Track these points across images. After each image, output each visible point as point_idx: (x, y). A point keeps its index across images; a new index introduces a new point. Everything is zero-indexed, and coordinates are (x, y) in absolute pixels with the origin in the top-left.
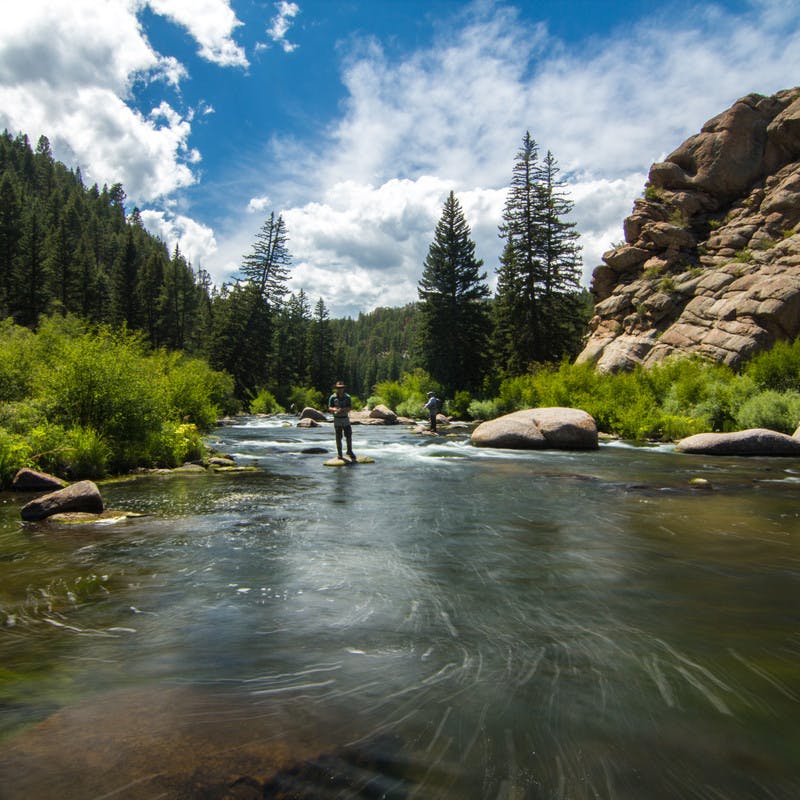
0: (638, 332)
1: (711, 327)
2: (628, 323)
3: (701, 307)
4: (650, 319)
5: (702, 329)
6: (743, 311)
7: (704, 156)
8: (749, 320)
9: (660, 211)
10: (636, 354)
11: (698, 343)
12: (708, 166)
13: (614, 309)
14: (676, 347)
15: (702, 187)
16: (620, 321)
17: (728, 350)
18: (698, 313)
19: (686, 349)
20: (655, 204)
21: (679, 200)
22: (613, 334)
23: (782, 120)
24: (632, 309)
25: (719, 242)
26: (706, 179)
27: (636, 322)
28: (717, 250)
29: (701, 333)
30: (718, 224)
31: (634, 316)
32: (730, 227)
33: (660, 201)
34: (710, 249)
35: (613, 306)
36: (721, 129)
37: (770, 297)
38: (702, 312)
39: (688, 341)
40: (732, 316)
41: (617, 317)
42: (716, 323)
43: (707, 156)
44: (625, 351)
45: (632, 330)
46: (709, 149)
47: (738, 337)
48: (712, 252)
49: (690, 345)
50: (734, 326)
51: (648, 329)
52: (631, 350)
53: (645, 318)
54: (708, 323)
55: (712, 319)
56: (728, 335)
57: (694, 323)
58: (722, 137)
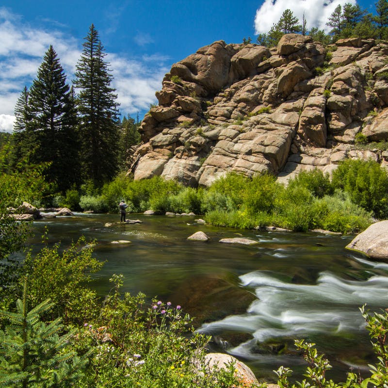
0: (186, 157)
1: (236, 158)
2: (178, 151)
3: (227, 146)
4: (194, 150)
5: (232, 159)
6: (257, 150)
7: (202, 66)
8: (261, 156)
9: (183, 91)
10: (189, 170)
11: (231, 166)
12: (204, 72)
13: (167, 143)
14: (219, 167)
15: (201, 82)
16: (172, 150)
17: (254, 171)
18: (227, 150)
19: (226, 169)
20: (179, 86)
21: (192, 86)
22: (167, 157)
23: (237, 58)
24: (180, 143)
25: (216, 113)
26: (203, 79)
27: (184, 151)
28: (216, 117)
29: (231, 161)
30: (211, 103)
31: (182, 148)
32: (219, 106)
33: (182, 85)
34: (212, 116)
35: (166, 141)
36: (209, 55)
37: (271, 145)
38: (229, 149)
39: (226, 165)
40: (249, 153)
41: (168, 147)
42: (240, 156)
43: (203, 67)
44: (181, 169)
45: (182, 156)
46: (204, 63)
47: (258, 164)
48: (213, 117)
49: (228, 167)
50: (252, 158)
51: (192, 156)
52: (185, 167)
53: (190, 150)
54: (235, 156)
55: (236, 154)
56: (251, 163)
57: (225, 155)
58: (211, 58)
